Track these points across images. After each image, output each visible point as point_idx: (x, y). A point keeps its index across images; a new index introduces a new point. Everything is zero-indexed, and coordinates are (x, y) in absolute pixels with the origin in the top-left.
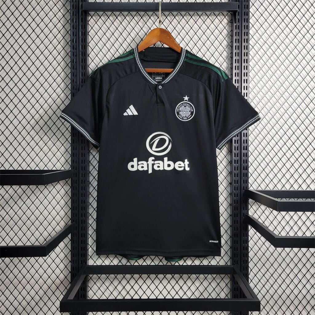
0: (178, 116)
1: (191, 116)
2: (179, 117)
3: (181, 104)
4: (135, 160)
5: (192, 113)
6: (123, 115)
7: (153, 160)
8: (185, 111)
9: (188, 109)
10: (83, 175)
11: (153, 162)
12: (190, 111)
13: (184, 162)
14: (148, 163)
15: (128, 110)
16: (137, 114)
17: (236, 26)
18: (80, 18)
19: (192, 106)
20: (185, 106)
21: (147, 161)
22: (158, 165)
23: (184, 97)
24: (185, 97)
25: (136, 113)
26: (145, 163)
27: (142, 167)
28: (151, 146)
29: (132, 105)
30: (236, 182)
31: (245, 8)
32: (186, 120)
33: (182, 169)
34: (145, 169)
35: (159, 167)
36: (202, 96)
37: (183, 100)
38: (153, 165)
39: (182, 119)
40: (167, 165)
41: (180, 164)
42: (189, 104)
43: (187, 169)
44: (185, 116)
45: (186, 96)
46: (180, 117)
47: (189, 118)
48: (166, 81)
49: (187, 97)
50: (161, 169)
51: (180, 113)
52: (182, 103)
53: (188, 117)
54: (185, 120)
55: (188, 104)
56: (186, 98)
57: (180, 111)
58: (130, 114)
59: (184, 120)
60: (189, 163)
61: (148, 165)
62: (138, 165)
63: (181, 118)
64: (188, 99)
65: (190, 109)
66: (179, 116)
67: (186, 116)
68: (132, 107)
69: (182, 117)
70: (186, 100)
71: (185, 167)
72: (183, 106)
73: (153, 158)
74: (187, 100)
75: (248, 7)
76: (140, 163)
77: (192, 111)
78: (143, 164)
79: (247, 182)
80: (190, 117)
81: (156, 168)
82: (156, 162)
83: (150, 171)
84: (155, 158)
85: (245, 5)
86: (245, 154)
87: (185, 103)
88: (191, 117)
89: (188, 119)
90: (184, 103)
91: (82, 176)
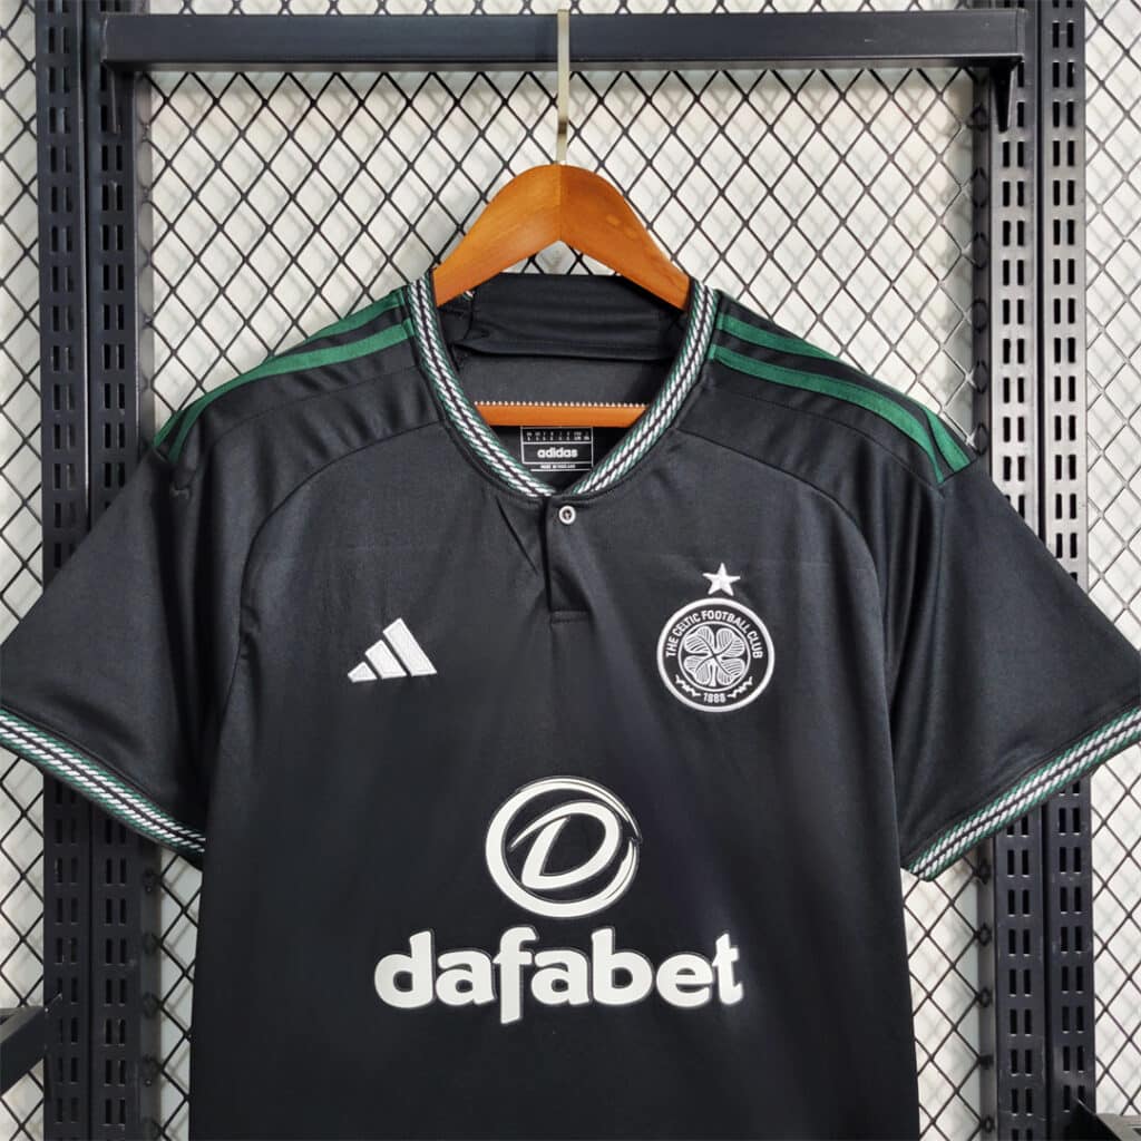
0: (673, 680)
1: (750, 683)
2: (679, 687)
3: (690, 613)
4: (422, 942)
5: (757, 668)
6: (349, 681)
7: (526, 946)
8: (714, 656)
9: (733, 642)
10: (116, 1034)
11: (526, 958)
12: (744, 657)
13: (709, 954)
14: (496, 961)
15: (377, 652)
16: (433, 671)
17: (1006, 146)
18: (96, 110)
19: (754, 627)
20: (715, 628)
21: (492, 949)
22: (559, 974)
23: (707, 575)
24: (715, 571)
25: (422, 666)
26: (477, 959)
27: (464, 986)
28: (515, 861)
29: (400, 621)
30: (1022, 1061)
31: (1056, 44)
32: (720, 704)
33: (701, 998)
34: (482, 994)
35: (560, 986)
36: (814, 569)
37: (702, 590)
38: (528, 973)
39: (700, 700)
40: (609, 978)
41: (688, 972)
42: (738, 614)
43: (732, 993)
44: (713, 684)
45: (723, 568)
46: (687, 688)
47: (741, 697)
48: (601, 480)
49: (730, 573)
50: (574, 1002)
51: (686, 665)
52: (699, 610)
53: (731, 691)
54: (714, 704)
55: (732, 616)
56: (722, 580)
57: (686, 654)
58: (391, 670)
59: (707, 704)
60: (742, 954)
61: (496, 971)
62: (438, 971)
63: (688, 695)
64: (733, 585)
65: (743, 644)
66: (679, 681)
67: (719, 686)
68: (398, 631)
69: (697, 691)
70: (721, 594)
71: (715, 987)
72: (704, 628)
73: (528, 934)
74: (730, 591)
75: (1073, 37)
76: (446, 960)
77: (759, 654)
78: (467, 967)
79: (1083, 1056)
80: (742, 689)
81: (543, 992)
82: (543, 958)
83: (511, 1012)
84: (538, 931)
85: (1056, 27)
86: (1071, 894)
87: (715, 608)
88: (750, 690)
89: (730, 701)
90: (707, 608)
91: (109, 1040)
